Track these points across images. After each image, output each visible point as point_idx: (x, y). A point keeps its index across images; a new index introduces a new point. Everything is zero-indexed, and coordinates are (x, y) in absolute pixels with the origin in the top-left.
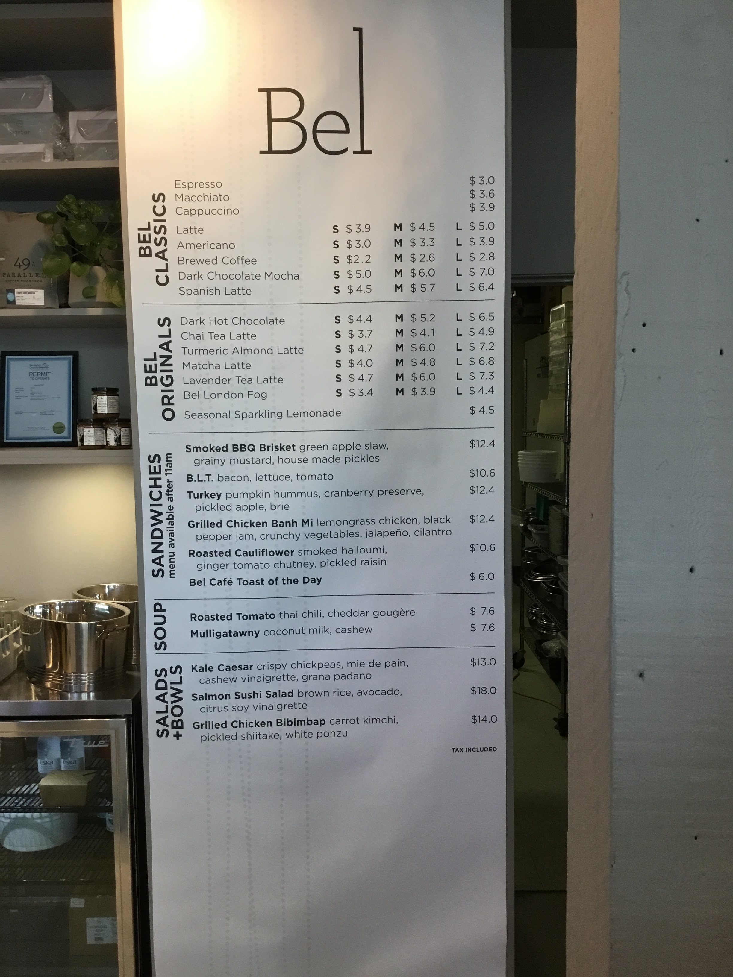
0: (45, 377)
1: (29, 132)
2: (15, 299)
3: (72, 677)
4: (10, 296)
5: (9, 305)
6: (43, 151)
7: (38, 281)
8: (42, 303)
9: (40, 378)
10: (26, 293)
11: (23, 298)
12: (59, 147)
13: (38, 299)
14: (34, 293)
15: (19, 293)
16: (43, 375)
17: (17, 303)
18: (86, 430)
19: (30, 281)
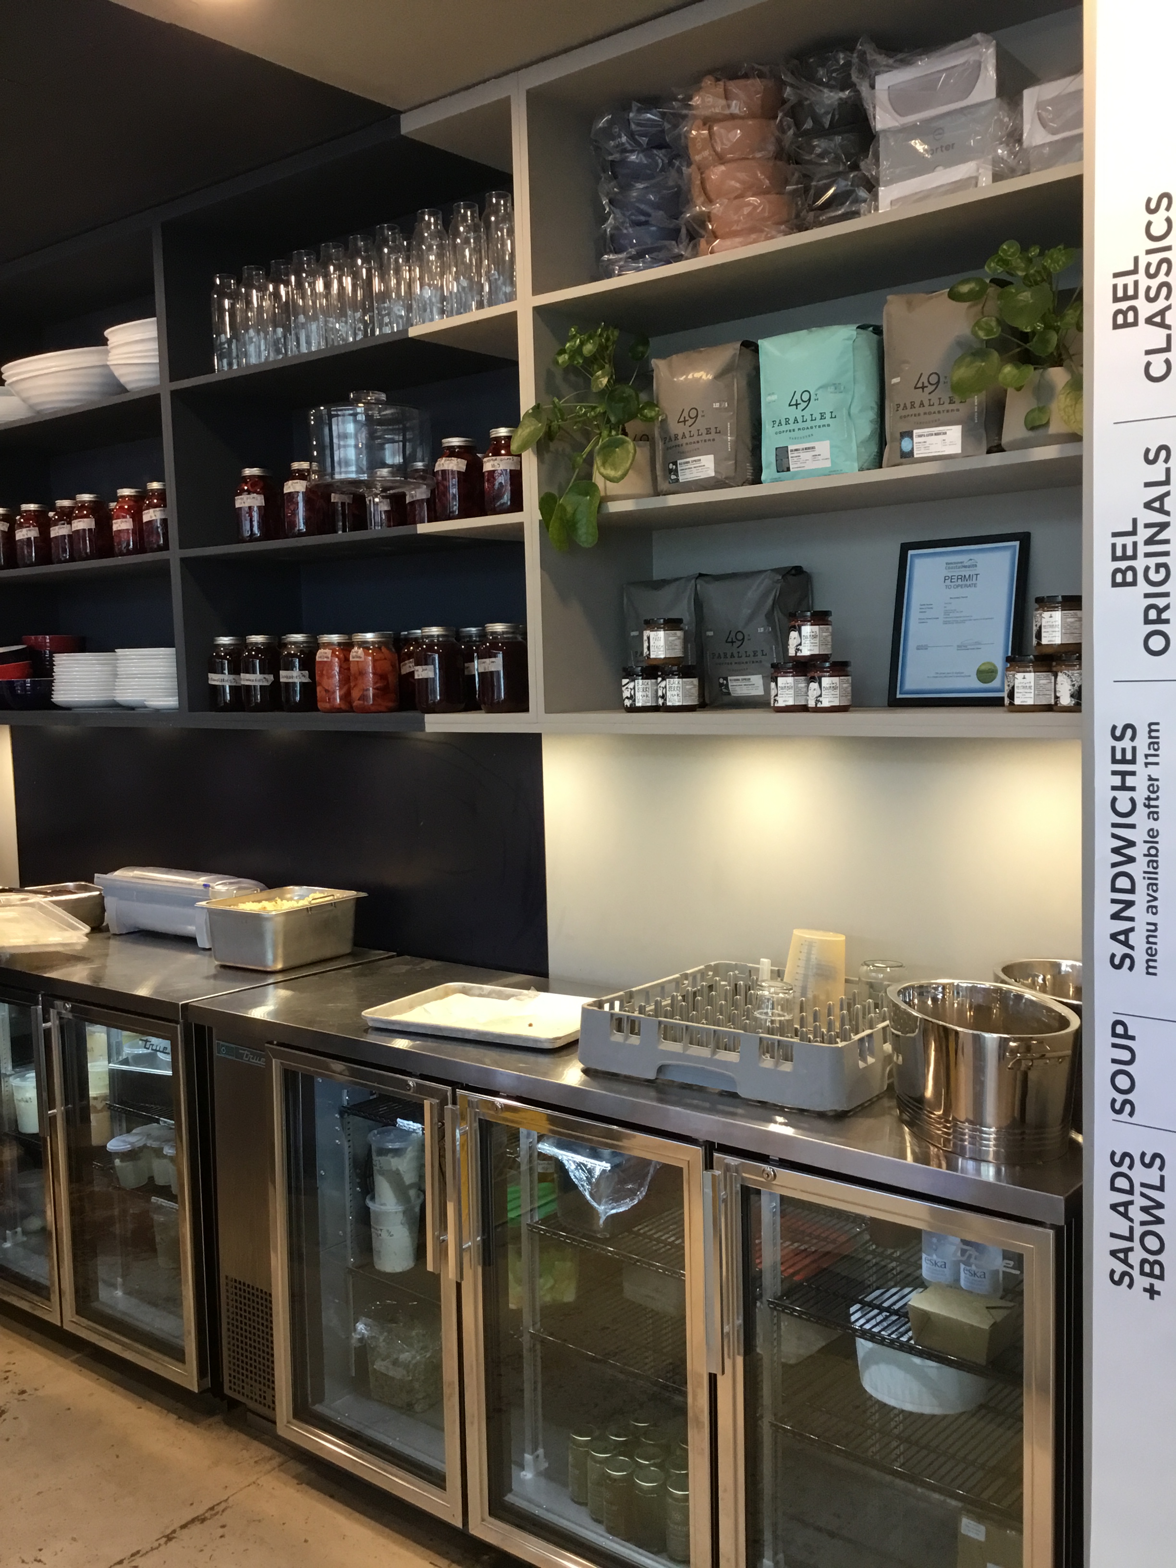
0: (971, 582)
1: (953, 144)
2: (913, 449)
3: (967, 1131)
4: (906, 445)
5: (903, 460)
6: (974, 174)
7: (952, 410)
8: (957, 449)
9: (961, 586)
10: (932, 435)
11: (927, 444)
12: (1003, 159)
13: (952, 444)
14: (945, 433)
15: (920, 436)
16: (967, 581)
17: (917, 455)
18: (1019, 676)
19: (939, 412)
